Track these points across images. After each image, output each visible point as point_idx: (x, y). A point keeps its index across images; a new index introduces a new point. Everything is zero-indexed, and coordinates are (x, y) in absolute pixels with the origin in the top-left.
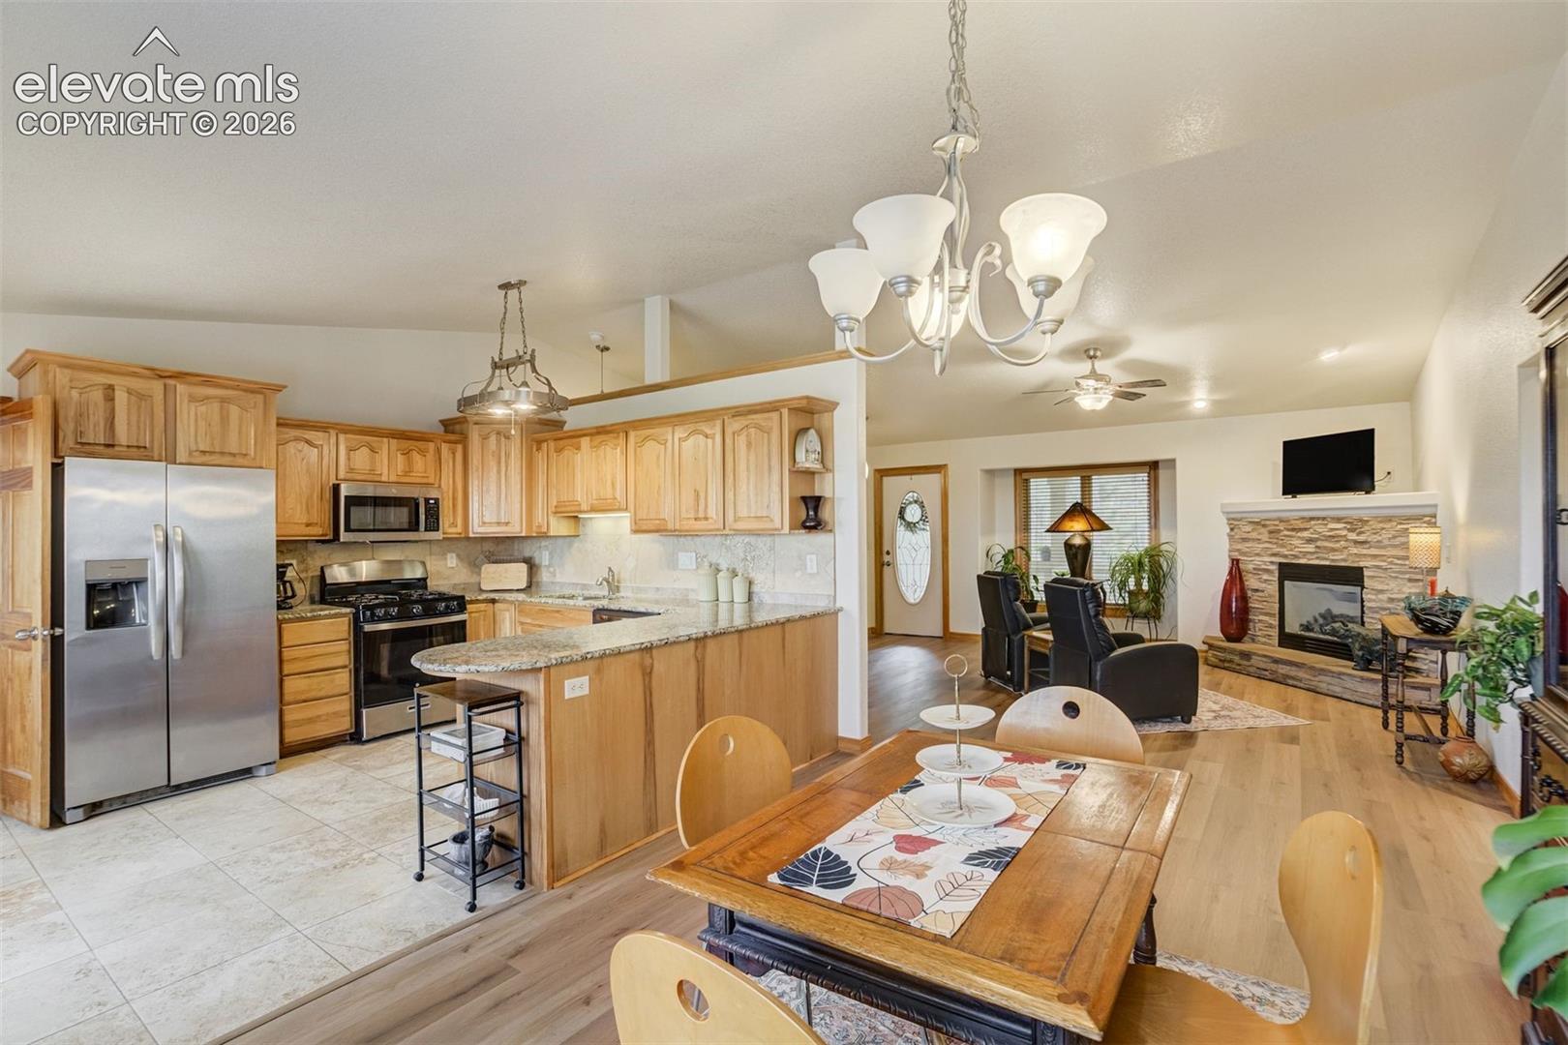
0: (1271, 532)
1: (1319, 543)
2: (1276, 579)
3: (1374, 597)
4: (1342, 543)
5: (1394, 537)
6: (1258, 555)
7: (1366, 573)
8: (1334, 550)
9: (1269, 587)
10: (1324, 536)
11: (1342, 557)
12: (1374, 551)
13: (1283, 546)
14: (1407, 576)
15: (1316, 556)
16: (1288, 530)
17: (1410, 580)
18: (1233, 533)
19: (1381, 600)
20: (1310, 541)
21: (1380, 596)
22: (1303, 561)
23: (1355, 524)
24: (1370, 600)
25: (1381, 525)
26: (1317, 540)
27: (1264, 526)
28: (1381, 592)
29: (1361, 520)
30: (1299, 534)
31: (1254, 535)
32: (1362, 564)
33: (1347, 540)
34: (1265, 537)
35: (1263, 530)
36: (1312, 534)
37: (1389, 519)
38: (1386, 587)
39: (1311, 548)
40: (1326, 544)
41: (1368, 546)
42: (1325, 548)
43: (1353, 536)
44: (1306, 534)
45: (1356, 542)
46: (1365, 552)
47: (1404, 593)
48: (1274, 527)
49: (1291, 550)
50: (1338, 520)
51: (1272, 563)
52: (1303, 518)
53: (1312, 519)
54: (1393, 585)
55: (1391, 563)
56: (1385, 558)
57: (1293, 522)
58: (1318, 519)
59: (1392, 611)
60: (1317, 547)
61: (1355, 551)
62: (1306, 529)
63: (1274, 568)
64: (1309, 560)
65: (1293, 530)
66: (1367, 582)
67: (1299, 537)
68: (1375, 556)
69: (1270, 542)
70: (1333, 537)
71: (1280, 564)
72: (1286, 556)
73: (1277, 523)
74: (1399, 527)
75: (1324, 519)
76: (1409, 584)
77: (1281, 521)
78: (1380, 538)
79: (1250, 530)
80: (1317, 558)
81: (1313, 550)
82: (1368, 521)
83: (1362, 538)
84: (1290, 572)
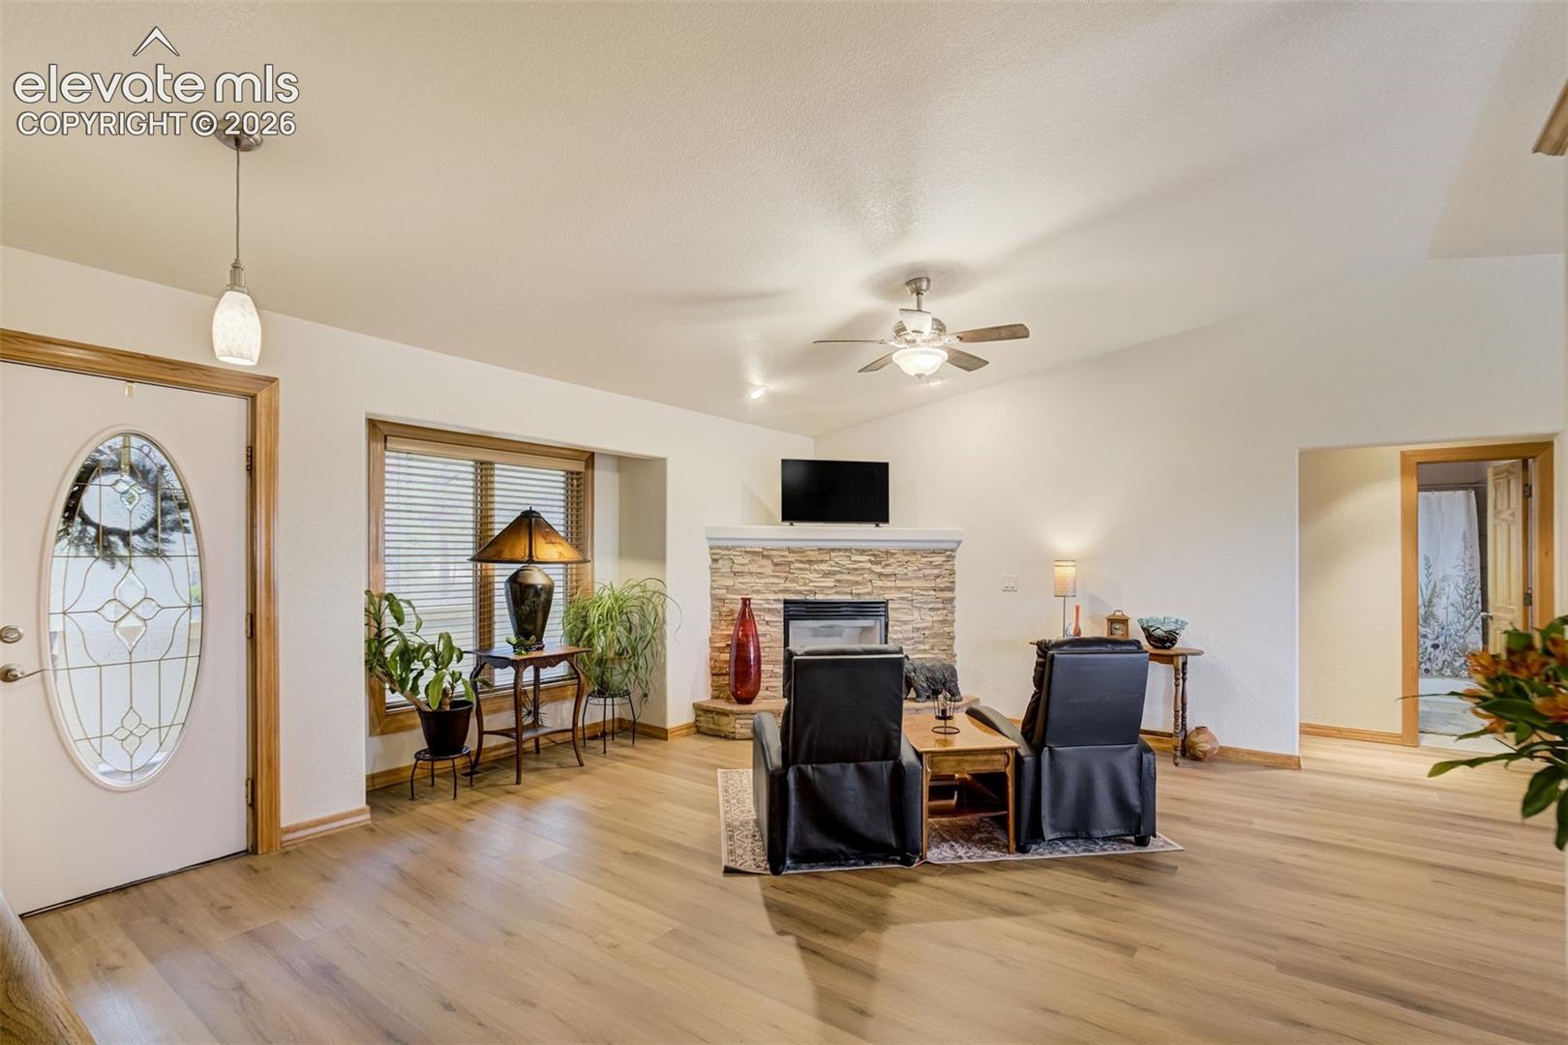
0: (776, 565)
1: (838, 577)
2: (782, 619)
3: (899, 629)
4: (865, 576)
5: (920, 569)
6: (758, 592)
7: (891, 605)
8: (857, 583)
9: (773, 629)
10: (848, 569)
11: (866, 590)
12: (899, 584)
13: (792, 581)
14: (931, 606)
15: (834, 591)
16: (802, 562)
17: (931, 609)
18: (715, 566)
19: (906, 631)
20: (827, 574)
21: (905, 627)
22: (820, 597)
23: (878, 556)
24: (896, 632)
25: (907, 558)
26: (834, 573)
27: (767, 557)
28: (905, 623)
29: (887, 553)
30: (815, 567)
31: (753, 568)
32: (887, 597)
33: (871, 571)
34: (769, 569)
35: (768, 562)
36: (832, 566)
37: (914, 552)
38: (911, 618)
39: (829, 582)
40: (848, 577)
41: (893, 578)
42: (847, 581)
43: (878, 569)
44: (824, 567)
45: (880, 575)
46: (890, 584)
47: (928, 622)
48: (782, 561)
49: (805, 585)
50: (862, 552)
51: (778, 600)
52: (819, 549)
53: (833, 550)
54: (916, 615)
55: (917, 594)
56: (908, 590)
57: (811, 553)
58: (839, 550)
59: (916, 639)
60: (839, 581)
61: (880, 583)
62: (822, 561)
63: (781, 606)
64: (827, 595)
65: (810, 562)
66: (891, 614)
67: (815, 570)
68: (900, 589)
69: (778, 577)
70: (856, 569)
71: (786, 602)
72: (800, 592)
73: (786, 553)
74: (924, 560)
75: (846, 550)
76: (932, 613)
77: (789, 550)
78: (906, 571)
79: (747, 562)
80: (837, 593)
81: (832, 584)
82: (894, 554)
83: (888, 570)
84: (797, 610)
